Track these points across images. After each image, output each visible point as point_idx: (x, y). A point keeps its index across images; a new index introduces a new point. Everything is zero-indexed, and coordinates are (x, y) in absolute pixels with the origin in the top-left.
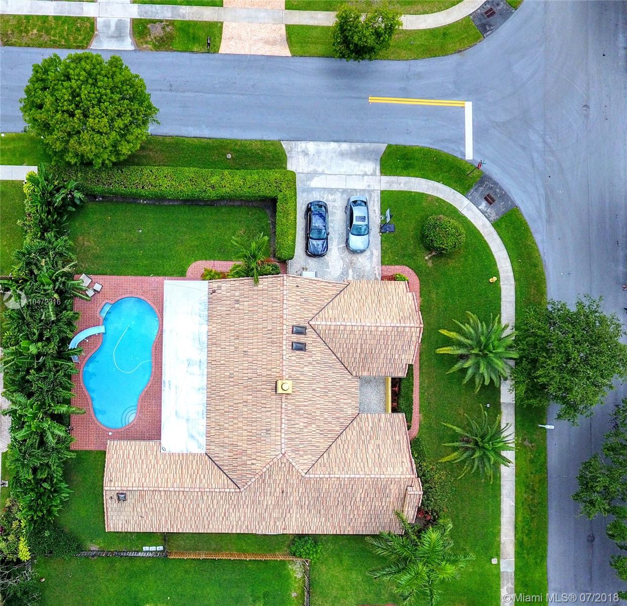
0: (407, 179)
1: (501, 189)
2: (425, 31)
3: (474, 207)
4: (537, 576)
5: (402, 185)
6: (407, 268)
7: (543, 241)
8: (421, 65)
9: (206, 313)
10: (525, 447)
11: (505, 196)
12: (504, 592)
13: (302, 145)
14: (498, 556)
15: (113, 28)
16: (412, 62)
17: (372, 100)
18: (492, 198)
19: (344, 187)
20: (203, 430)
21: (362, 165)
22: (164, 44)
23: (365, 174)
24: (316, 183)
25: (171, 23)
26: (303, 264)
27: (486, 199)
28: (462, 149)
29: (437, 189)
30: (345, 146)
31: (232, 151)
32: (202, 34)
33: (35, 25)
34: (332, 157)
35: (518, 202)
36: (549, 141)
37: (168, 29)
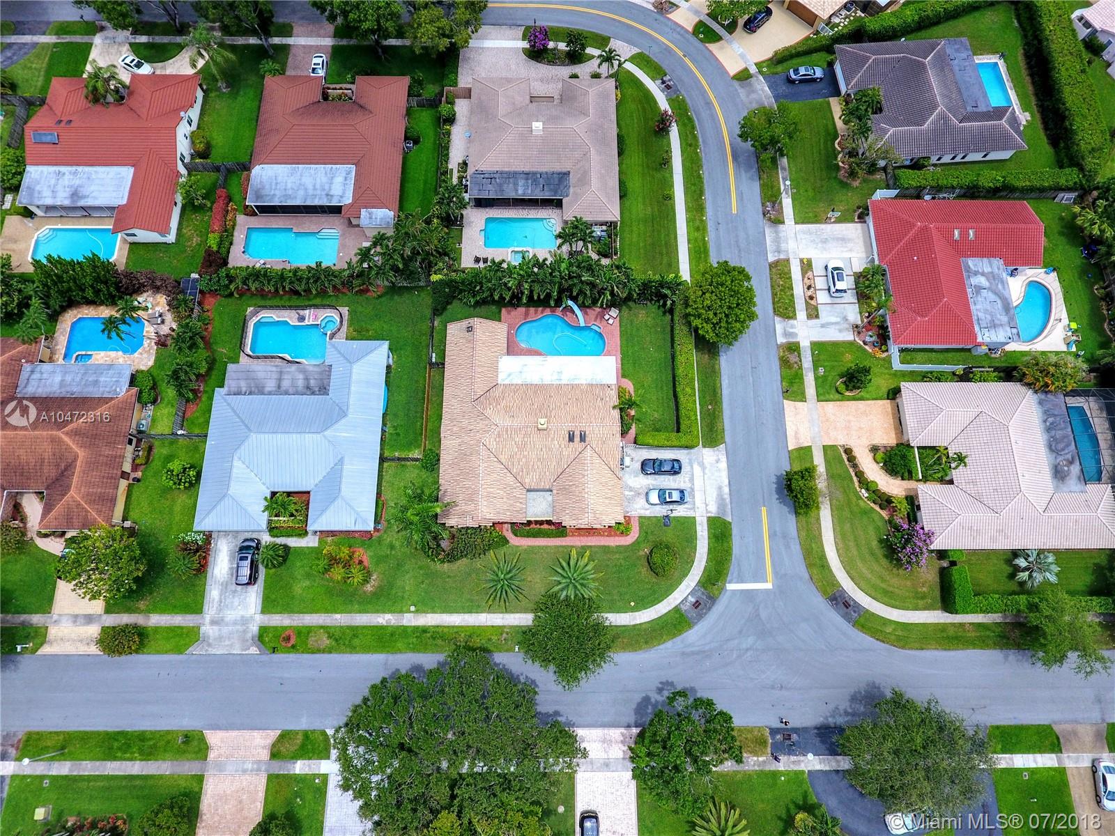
0: (706, 536)
1: (706, 614)
2: (823, 551)
3: (689, 590)
4: (399, 645)
5: (701, 533)
6: (637, 536)
7: (667, 649)
8: (796, 548)
9: (594, 383)
10: (502, 634)
11: (700, 617)
12: (388, 616)
13: (724, 459)
14: (417, 611)
15: (791, 330)
16: (797, 541)
17: (764, 510)
18: (698, 606)
19: (695, 489)
20: (514, 382)
21: (713, 503)
22: (784, 363)
23: (707, 505)
24: (697, 469)
25: (800, 368)
26: (636, 459)
27: (697, 601)
28: (734, 580)
29: (700, 561)
30: (726, 490)
31: (714, 410)
32: (795, 388)
33: (785, 283)
34: (716, 480)
35: (696, 628)
36: (749, 653)
37: (795, 365)
